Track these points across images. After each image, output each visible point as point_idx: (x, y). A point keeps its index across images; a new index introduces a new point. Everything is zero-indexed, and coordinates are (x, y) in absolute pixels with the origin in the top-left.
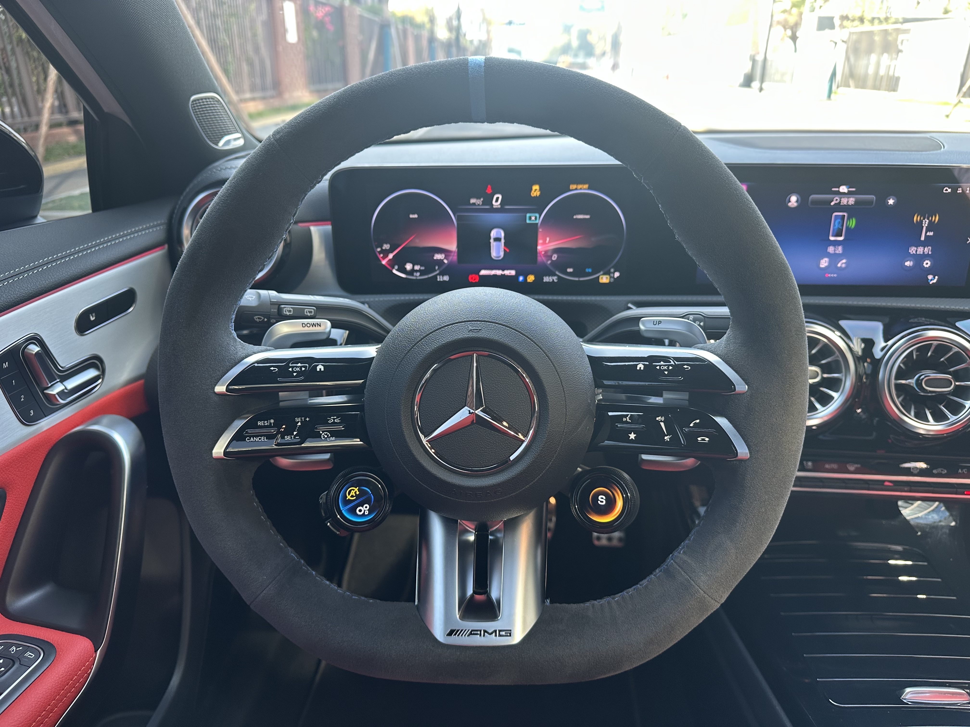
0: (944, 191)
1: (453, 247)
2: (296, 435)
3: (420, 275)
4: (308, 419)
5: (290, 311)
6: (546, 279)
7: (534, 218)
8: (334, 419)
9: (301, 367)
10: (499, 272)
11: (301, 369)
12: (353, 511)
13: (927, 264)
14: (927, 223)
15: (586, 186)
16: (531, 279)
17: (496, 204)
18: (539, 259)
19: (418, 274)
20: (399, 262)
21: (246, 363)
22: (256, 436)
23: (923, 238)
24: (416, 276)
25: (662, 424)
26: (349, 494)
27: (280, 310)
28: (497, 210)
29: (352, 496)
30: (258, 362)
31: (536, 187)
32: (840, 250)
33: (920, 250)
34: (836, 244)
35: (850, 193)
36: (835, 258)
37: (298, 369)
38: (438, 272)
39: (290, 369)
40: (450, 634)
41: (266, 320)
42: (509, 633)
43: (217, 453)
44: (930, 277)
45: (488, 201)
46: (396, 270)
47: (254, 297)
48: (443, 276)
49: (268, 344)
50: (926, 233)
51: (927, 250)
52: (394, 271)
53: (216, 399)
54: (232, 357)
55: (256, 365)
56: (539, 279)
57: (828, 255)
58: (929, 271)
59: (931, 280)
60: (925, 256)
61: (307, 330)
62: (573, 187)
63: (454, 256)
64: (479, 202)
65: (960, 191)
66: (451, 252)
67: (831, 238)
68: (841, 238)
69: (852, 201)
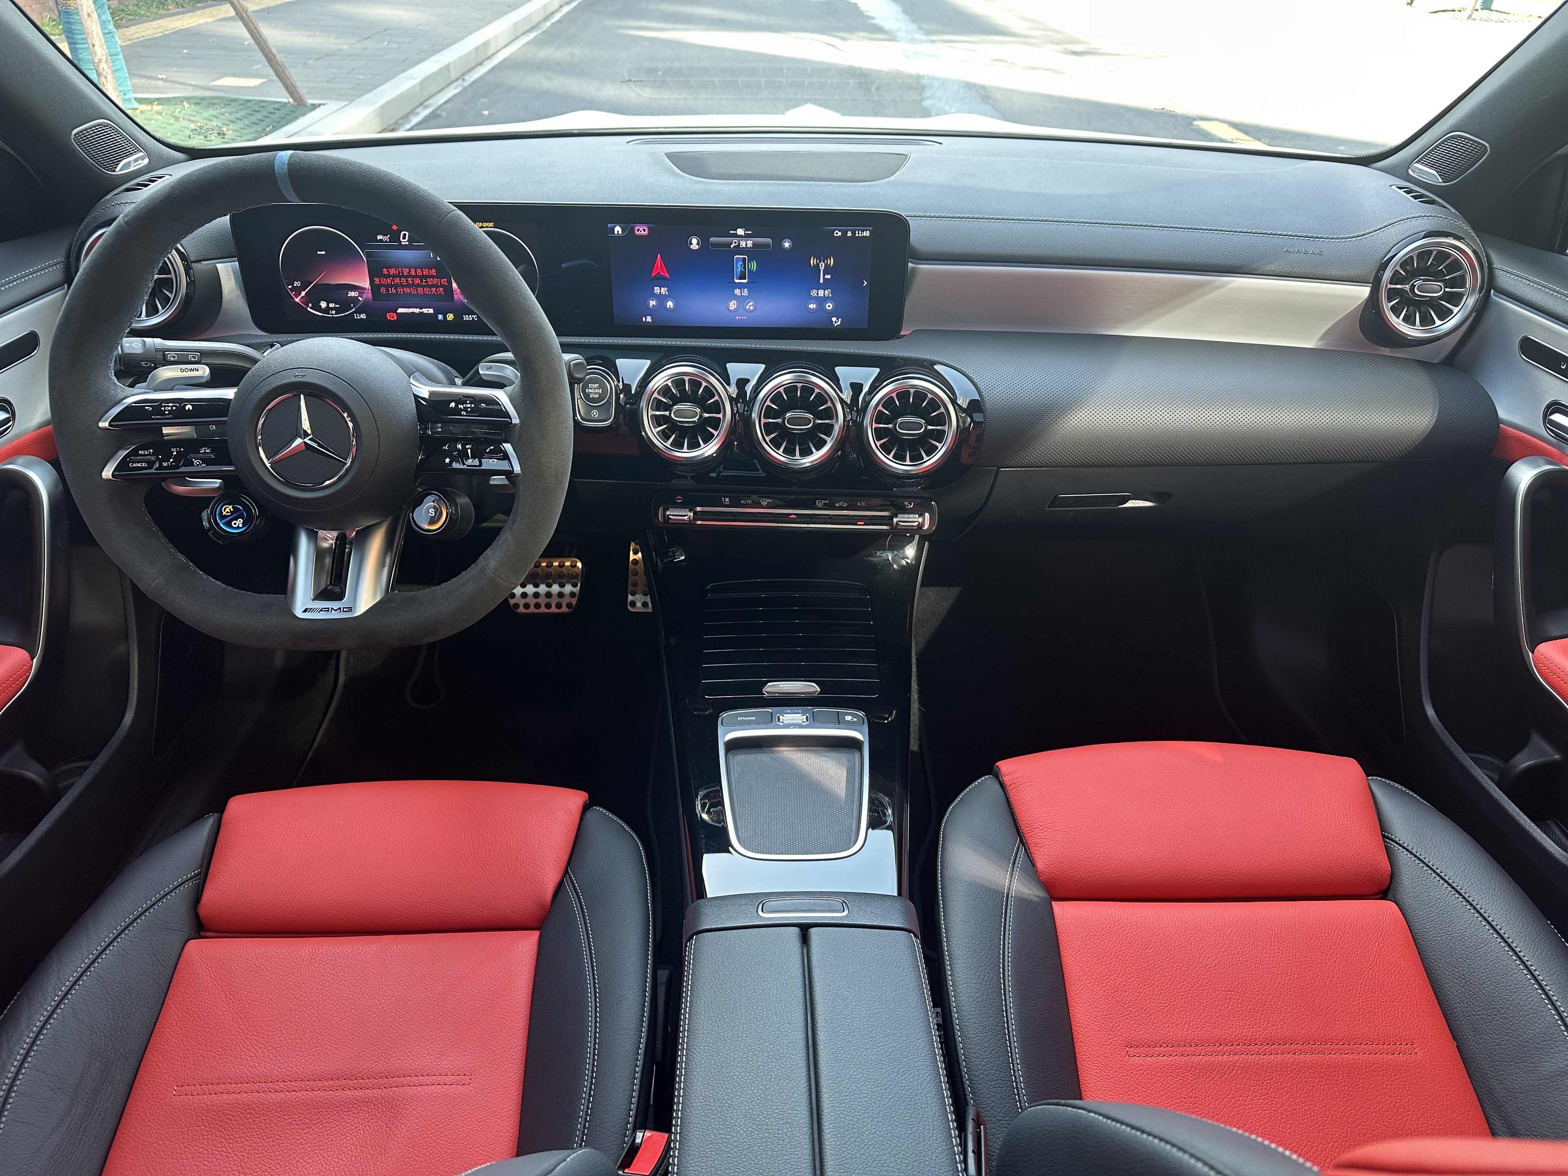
0: (835, 235)
1: (366, 284)
2: (172, 462)
3: (336, 314)
4: (182, 449)
5: (174, 357)
6: (466, 318)
8: (205, 450)
9: (172, 407)
10: (417, 311)
11: (172, 408)
12: (228, 524)
13: (829, 306)
14: (823, 266)
15: (491, 224)
16: (450, 317)
17: (404, 242)
18: (455, 296)
19: (334, 312)
20: (313, 298)
21: (125, 403)
22: (138, 463)
23: (821, 281)
24: (333, 314)
25: (469, 450)
26: (225, 511)
27: (164, 356)
28: (405, 248)
29: (227, 512)
30: (134, 403)
32: (746, 292)
33: (821, 293)
34: (741, 286)
35: (746, 236)
36: (741, 299)
37: (170, 408)
38: (354, 309)
39: (163, 409)
40: (305, 611)
41: (152, 365)
42: (350, 609)
43: (106, 475)
45: (395, 237)
46: (310, 308)
47: (140, 345)
48: (360, 314)
49: (151, 387)
50: (824, 276)
51: (828, 293)
52: (309, 309)
53: (100, 432)
54: (112, 399)
55: (133, 405)
56: (458, 317)
57: (736, 297)
58: (833, 313)
59: (836, 322)
60: (825, 299)
61: (185, 374)
63: (368, 293)
64: (386, 238)
65: (849, 234)
66: (364, 289)
67: (736, 281)
68: (745, 281)
69: (750, 244)
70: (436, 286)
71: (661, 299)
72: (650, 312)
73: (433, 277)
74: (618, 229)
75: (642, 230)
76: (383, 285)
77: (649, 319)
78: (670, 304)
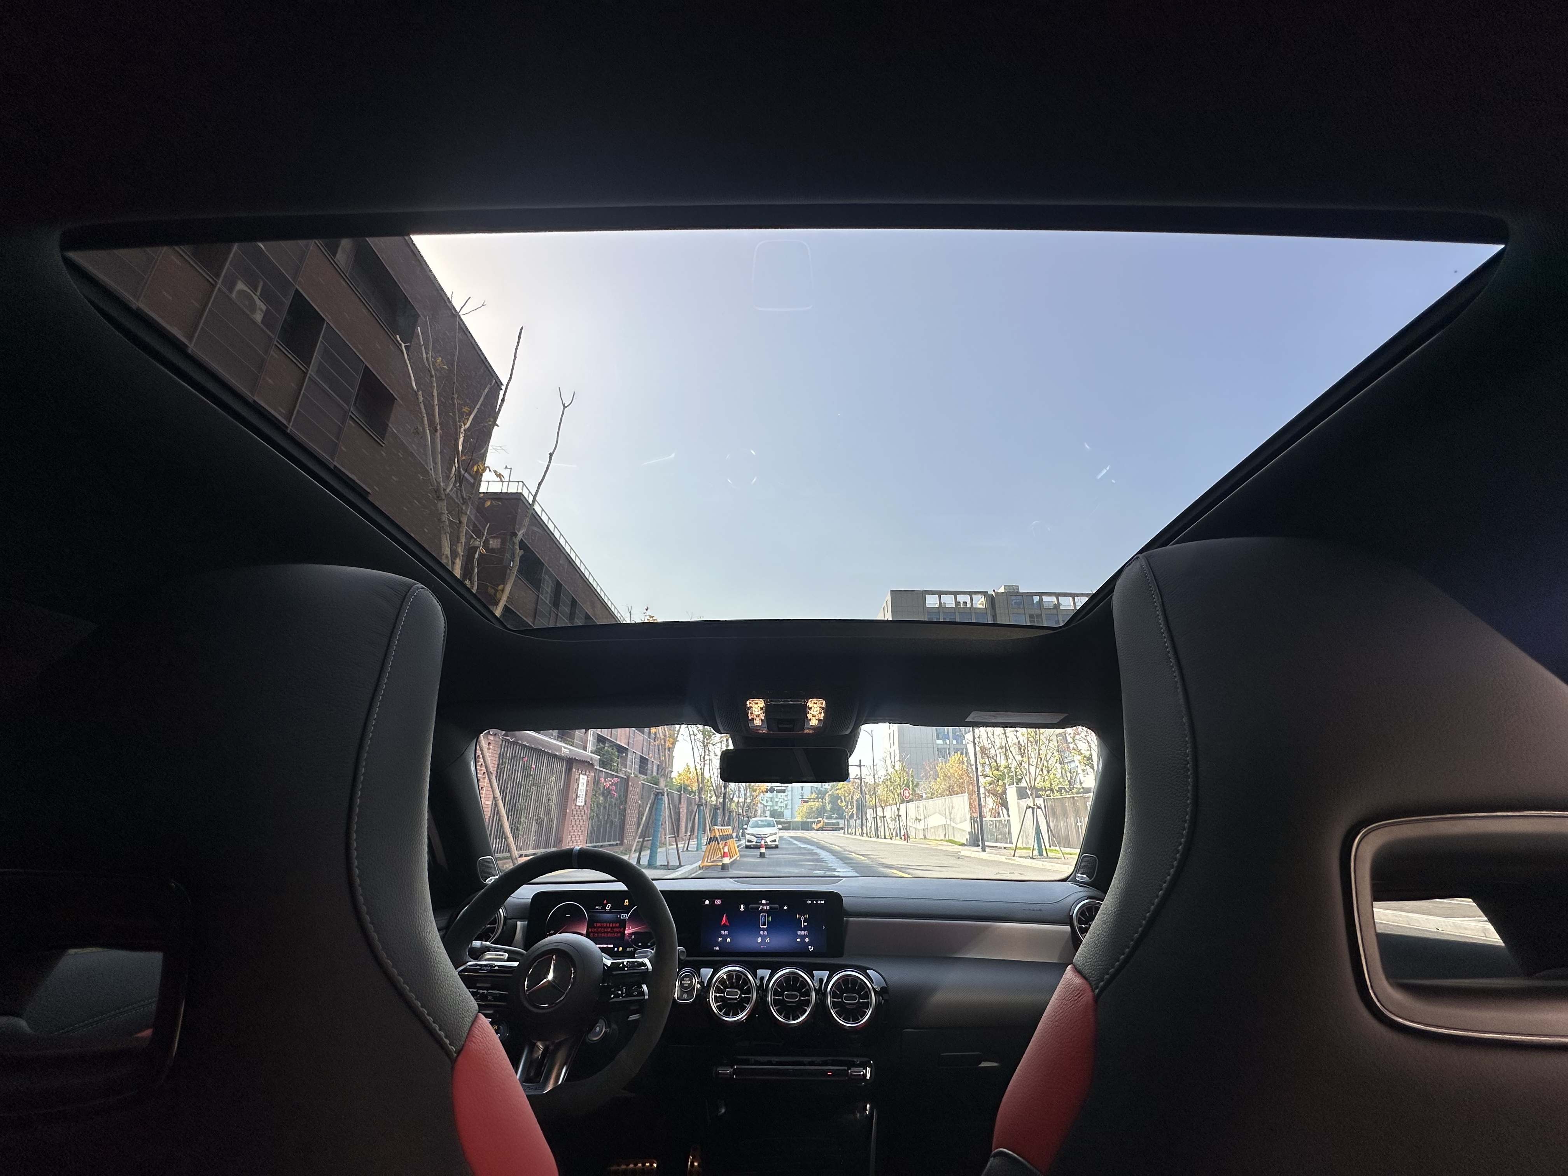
0: (808, 903)
5: (494, 950)
6: (628, 950)
7: (624, 916)
9: (492, 967)
13: (807, 940)
14: (803, 919)
16: (621, 949)
17: (608, 909)
18: (625, 938)
23: (803, 927)
27: (490, 949)
28: (607, 912)
31: (627, 901)
32: (766, 933)
33: (803, 933)
34: (763, 929)
35: (767, 904)
36: (763, 937)
44: (810, 947)
45: (604, 907)
50: (804, 924)
51: (806, 933)
56: (624, 949)
57: (761, 936)
58: (809, 944)
59: (810, 949)
60: (804, 936)
61: (498, 956)
63: (584, 936)
64: (600, 907)
65: (815, 902)
67: (762, 927)
68: (766, 927)
69: (768, 907)
70: (617, 932)
71: (724, 937)
72: (718, 944)
73: (617, 927)
74: (707, 902)
75: (718, 902)
76: (592, 932)
77: (718, 948)
78: (728, 940)
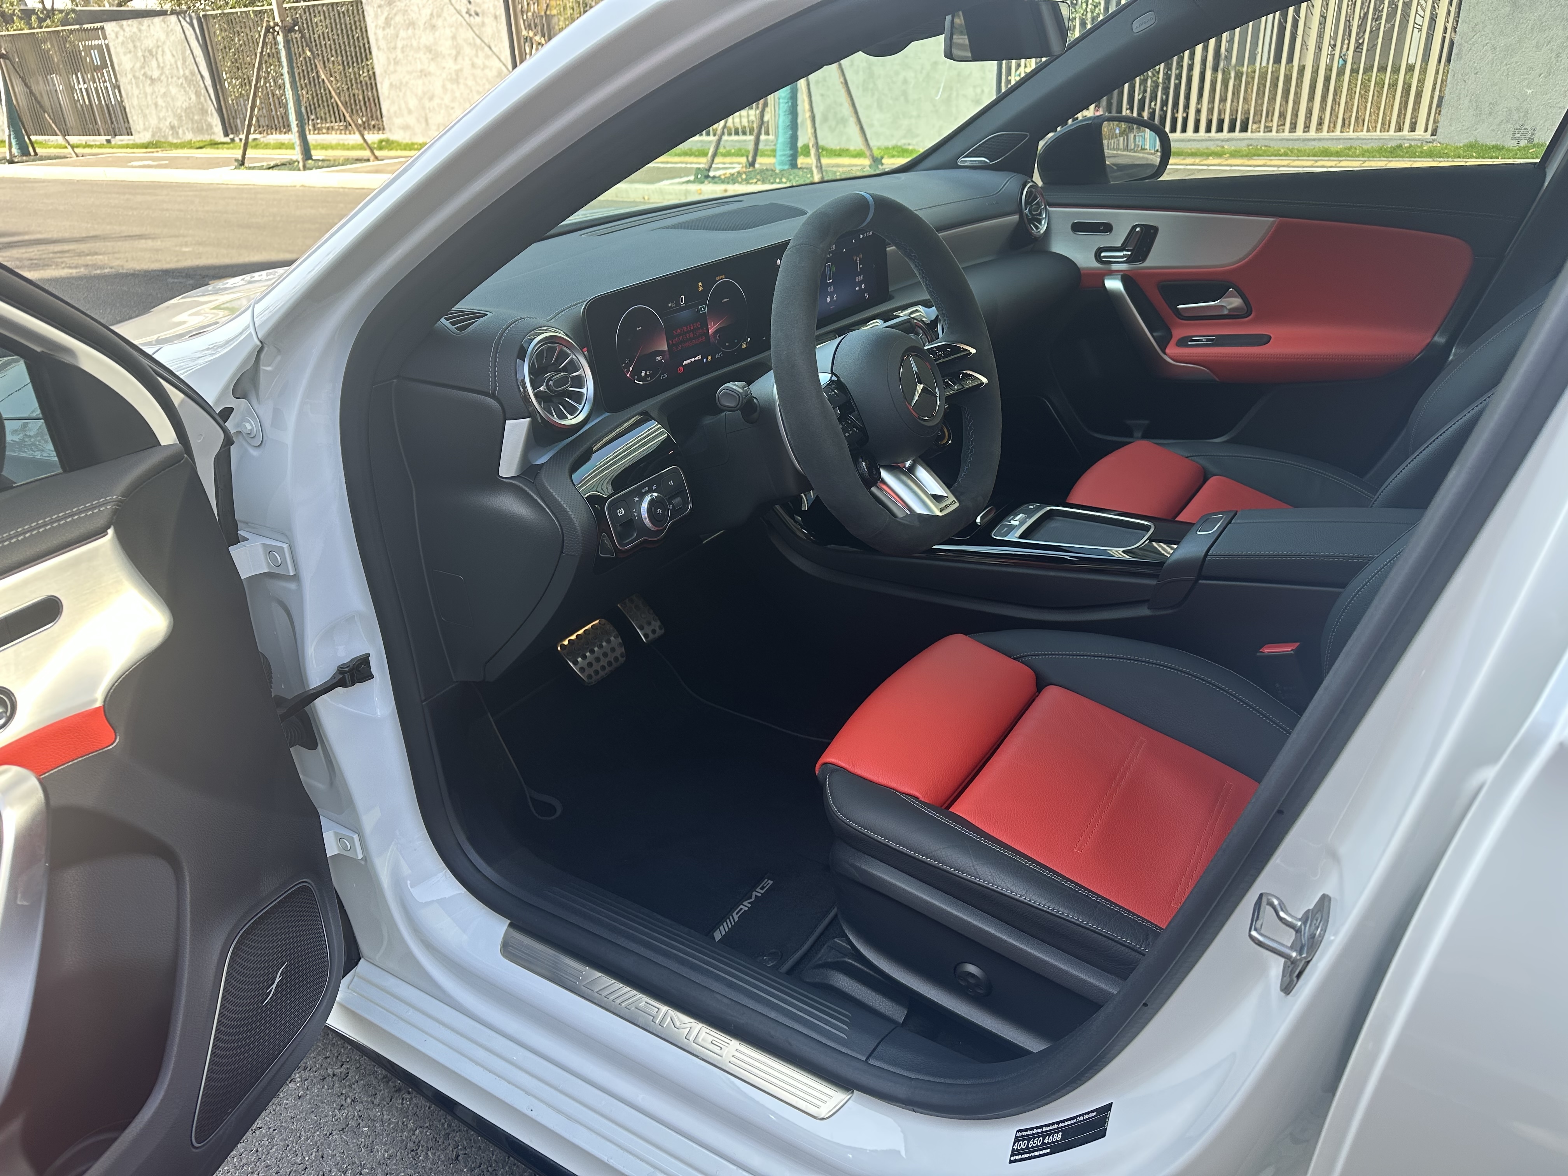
0: (860, 237)
1: (665, 348)
6: (718, 355)
10: (693, 360)
13: (863, 286)
14: (858, 260)
15: (723, 276)
16: (709, 357)
17: (683, 303)
18: (711, 340)
19: (649, 378)
20: (637, 372)
23: (858, 271)
28: (684, 309)
31: (700, 283)
32: (832, 288)
33: (859, 278)
34: (830, 285)
38: (660, 372)
45: (678, 302)
48: (663, 374)
50: (859, 266)
51: (862, 277)
52: (635, 381)
57: (829, 294)
58: (865, 290)
59: (867, 296)
60: (861, 282)
62: (718, 278)
63: (667, 354)
64: (673, 304)
65: (865, 235)
66: (663, 352)
73: (698, 328)
76: (674, 345)
